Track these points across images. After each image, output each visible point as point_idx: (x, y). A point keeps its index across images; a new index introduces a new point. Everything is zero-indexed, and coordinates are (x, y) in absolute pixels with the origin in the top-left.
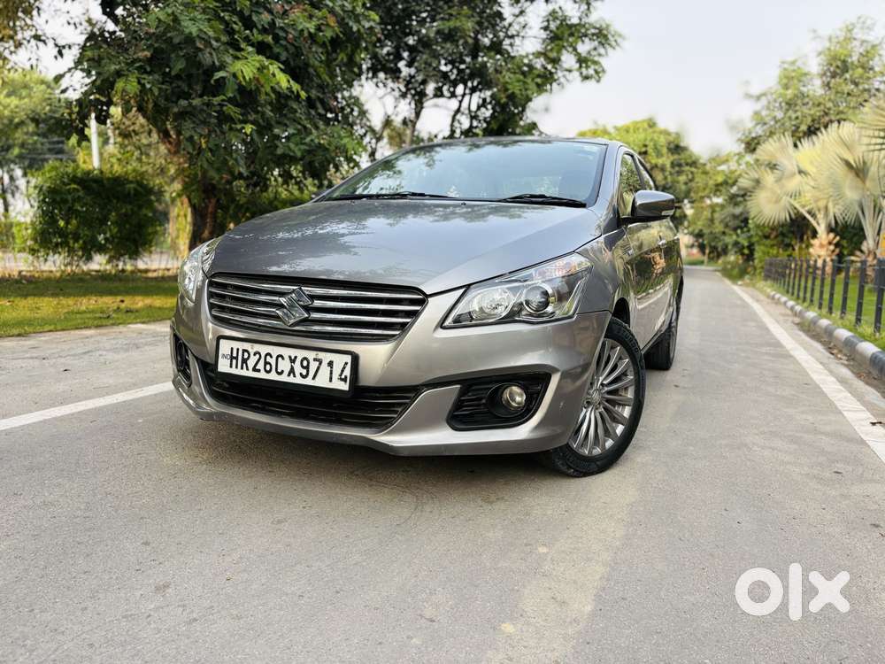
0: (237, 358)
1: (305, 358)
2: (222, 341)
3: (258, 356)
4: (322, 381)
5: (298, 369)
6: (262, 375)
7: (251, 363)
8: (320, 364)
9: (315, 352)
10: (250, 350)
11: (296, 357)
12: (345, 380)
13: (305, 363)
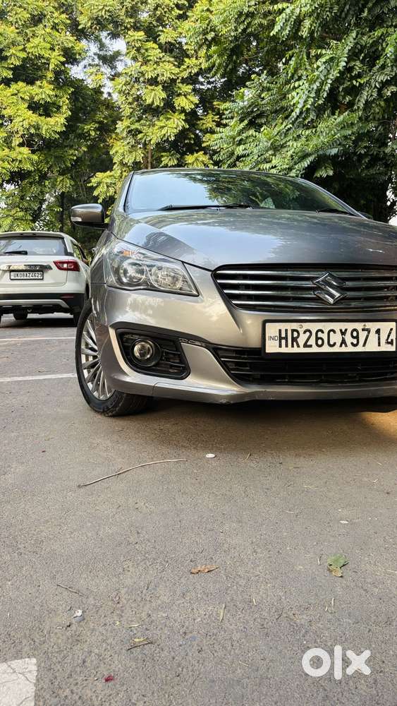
0: (286, 338)
1: (355, 330)
2: (267, 324)
3: (308, 334)
4: (372, 346)
5: (349, 339)
6: (315, 349)
7: (302, 340)
8: (369, 332)
9: (363, 324)
10: (299, 329)
11: (346, 330)
12: (391, 343)
13: (355, 334)
